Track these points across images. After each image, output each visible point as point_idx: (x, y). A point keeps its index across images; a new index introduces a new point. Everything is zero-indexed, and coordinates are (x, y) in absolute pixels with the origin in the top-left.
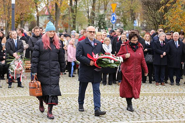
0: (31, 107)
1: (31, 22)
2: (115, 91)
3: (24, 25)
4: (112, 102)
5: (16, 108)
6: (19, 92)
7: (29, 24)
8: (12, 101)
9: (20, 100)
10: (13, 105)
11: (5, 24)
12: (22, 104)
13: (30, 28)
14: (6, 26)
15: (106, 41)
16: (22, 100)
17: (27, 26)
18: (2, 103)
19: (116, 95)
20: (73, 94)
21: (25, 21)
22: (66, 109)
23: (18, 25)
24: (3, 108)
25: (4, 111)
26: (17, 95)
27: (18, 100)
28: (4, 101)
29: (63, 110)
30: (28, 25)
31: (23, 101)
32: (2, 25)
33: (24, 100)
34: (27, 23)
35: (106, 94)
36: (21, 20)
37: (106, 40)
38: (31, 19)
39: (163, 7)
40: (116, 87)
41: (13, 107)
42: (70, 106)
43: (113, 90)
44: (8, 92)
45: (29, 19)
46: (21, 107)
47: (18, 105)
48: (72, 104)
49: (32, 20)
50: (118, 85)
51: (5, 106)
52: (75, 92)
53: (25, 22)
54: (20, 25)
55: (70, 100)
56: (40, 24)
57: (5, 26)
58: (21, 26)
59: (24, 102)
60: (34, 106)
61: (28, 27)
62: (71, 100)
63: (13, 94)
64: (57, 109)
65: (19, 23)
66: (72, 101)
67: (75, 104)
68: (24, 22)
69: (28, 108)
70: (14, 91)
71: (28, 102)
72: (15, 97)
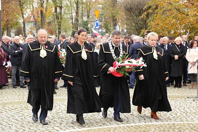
0: (21, 112)
1: (17, 29)
3: (10, 31)
5: (6, 114)
6: (8, 98)
7: (16, 30)
9: (9, 106)
10: (2, 111)
12: (11, 110)
16: (11, 106)
17: (13, 32)
20: (62, 98)
21: (11, 27)
22: (56, 114)
23: (4, 32)
26: (6, 100)
27: (7, 106)
29: (53, 114)
30: (14, 31)
31: (13, 107)
34: (14, 29)
36: (7, 27)
39: (146, 13)
41: (2, 114)
42: (59, 110)
45: (15, 26)
46: (10, 114)
47: (7, 111)
48: (61, 108)
49: (17, 26)
52: (64, 96)
53: (11, 28)
54: (6, 31)
56: (26, 30)
58: (7, 32)
59: (13, 108)
60: (24, 111)
62: (60, 105)
63: (2, 100)
65: (5, 29)
67: (65, 108)
68: (10, 28)
69: (18, 114)
70: (3, 97)
71: (17, 108)
72: (5, 103)
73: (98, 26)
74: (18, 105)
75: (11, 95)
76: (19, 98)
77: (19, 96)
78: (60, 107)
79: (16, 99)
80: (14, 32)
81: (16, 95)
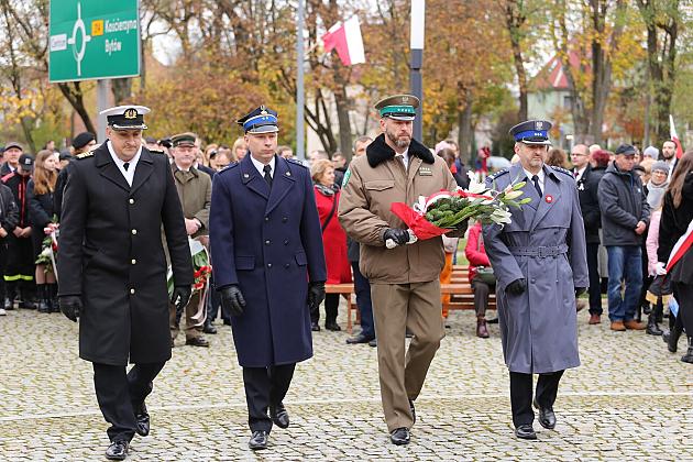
0: (464, 441)
1: (502, 119)
3: (473, 128)
7: (495, 123)
9: (424, 416)
12: (429, 429)
13: (497, 138)
16: (432, 414)
17: (485, 131)
18: (358, 424)
20: (631, 394)
21: (478, 112)
23: (450, 129)
24: (359, 443)
25: (360, 452)
28: (367, 416)
29: (584, 455)
30: (488, 127)
31: (437, 417)
33: (440, 415)
34: (487, 120)
36: (459, 111)
38: (499, 104)
42: (613, 440)
45: (491, 106)
46: (424, 442)
48: (621, 434)
49: (502, 108)
51: (366, 438)
52: (644, 386)
53: (478, 118)
54: (458, 129)
55: (616, 417)
58: (461, 130)
59: (437, 424)
60: (476, 437)
61: (489, 135)
62: (619, 420)
64: (561, 453)
65: (455, 119)
66: (622, 423)
67: (634, 434)
68: (474, 116)
69: (451, 445)
71: (454, 423)
78: (617, 429)
80: (490, 131)
81: (458, 375)
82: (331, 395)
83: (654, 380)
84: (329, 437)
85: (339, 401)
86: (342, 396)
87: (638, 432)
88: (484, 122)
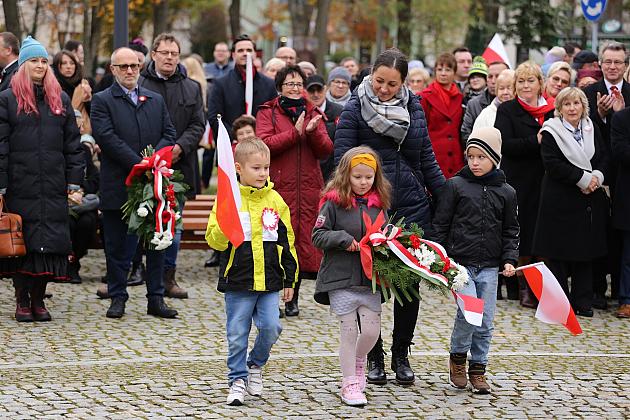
0: (205, 415)
1: (203, 15)
2: (602, 347)
3: (169, 28)
4: (593, 401)
6: (149, 342)
7: (195, 20)
8: (113, 387)
9: (151, 382)
10: (120, 406)
11: (79, 20)
12: (160, 401)
13: (197, 39)
14: (85, 30)
15: (565, 108)
16: (161, 381)
17: (183, 30)
18: (69, 395)
19: (612, 365)
21: (177, 7)
23: (141, 28)
26: (139, 354)
27: (141, 381)
28: (79, 385)
30: (186, 25)
31: (168, 386)
32: (67, 24)
33: (172, 383)
34: (186, 18)
35: (561, 361)
37: (565, 98)
40: (606, 326)
41: (120, 415)
43: (594, 341)
44: (95, 341)
47: (143, 404)
48: (397, 405)
49: (204, 3)
50: (614, 318)
51: (80, 412)
53: (175, 13)
54: (151, 27)
56: (243, 23)
57: (79, 29)
58: (155, 28)
59: (169, 393)
60: (219, 410)
61: (188, 34)
62: (393, 387)
63: (118, 351)
65: (147, 15)
66: (397, 391)
67: (414, 405)
68: (172, 11)
70: (125, 340)
71: (190, 393)
72: (131, 368)
73: (599, 5)
74: (191, 381)
75: (160, 332)
76: (198, 347)
77: (201, 340)
78: (392, 398)
79: (185, 352)
80: (189, 30)
81: (183, 331)
82: (25, 358)
83: (423, 336)
84: (33, 412)
85: (39, 365)
86: (40, 359)
87: (417, 402)
88: (182, 20)
